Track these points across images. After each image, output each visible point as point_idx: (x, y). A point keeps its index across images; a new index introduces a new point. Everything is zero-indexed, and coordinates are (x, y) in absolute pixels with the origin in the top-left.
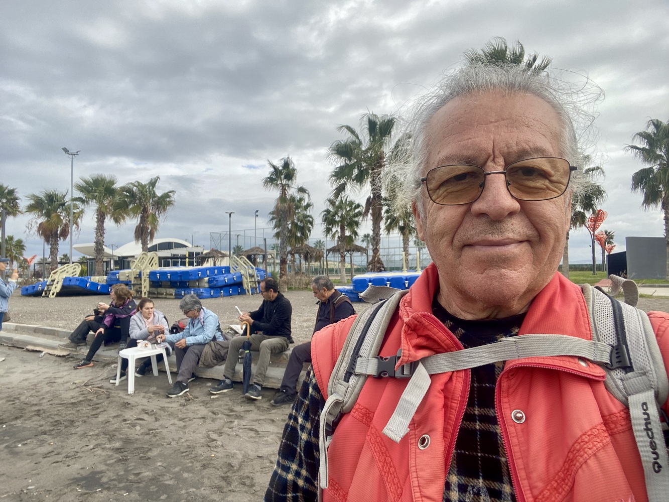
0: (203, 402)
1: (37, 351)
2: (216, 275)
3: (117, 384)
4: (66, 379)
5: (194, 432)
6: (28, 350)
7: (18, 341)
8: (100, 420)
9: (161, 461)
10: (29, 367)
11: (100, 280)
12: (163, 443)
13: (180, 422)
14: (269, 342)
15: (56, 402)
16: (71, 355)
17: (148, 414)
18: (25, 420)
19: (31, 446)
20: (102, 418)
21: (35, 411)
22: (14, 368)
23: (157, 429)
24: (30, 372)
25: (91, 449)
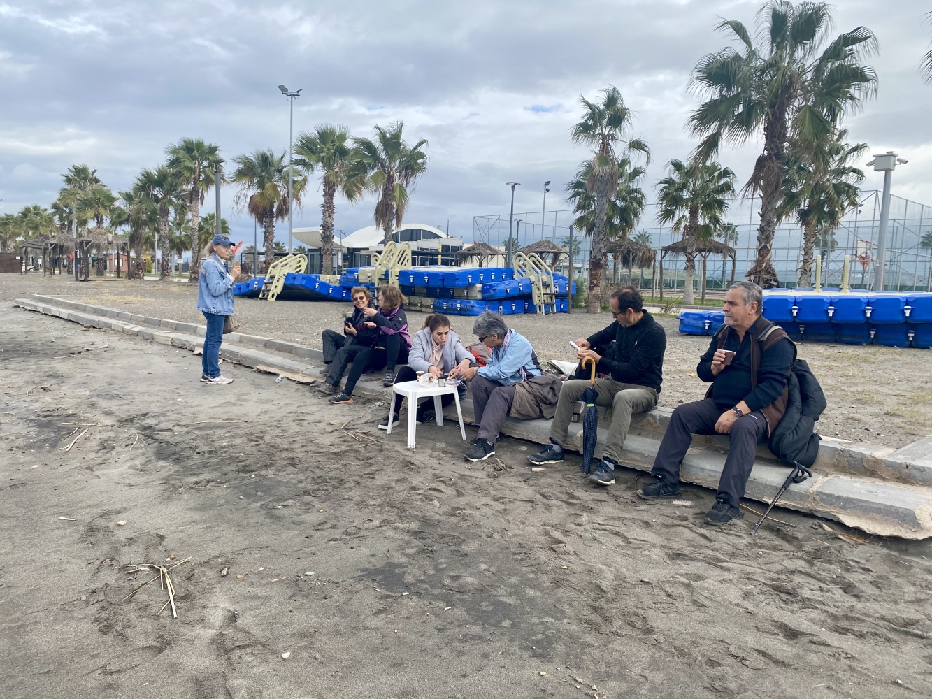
0: (522, 475)
1: (270, 373)
2: (492, 281)
3: (389, 432)
4: (317, 416)
5: (523, 523)
6: (259, 371)
7: (245, 358)
8: (379, 483)
9: (485, 563)
10: (265, 395)
11: (332, 280)
12: (480, 533)
13: (496, 503)
14: (629, 393)
15: (313, 449)
16: (317, 383)
17: (445, 483)
18: (278, 471)
19: (295, 510)
20: (380, 480)
21: (288, 459)
22: (246, 394)
23: (465, 509)
24: (268, 401)
25: (378, 527)
